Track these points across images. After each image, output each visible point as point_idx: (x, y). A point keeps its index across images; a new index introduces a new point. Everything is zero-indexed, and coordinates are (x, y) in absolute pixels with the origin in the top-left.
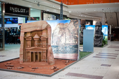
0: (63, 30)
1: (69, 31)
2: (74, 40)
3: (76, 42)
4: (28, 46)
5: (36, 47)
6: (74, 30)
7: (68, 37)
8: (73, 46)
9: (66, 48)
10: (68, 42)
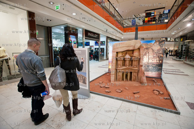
0: (146, 50)
1: (153, 50)
2: (158, 59)
3: (161, 62)
4: (119, 66)
5: (127, 67)
6: (158, 50)
7: (151, 56)
8: (156, 65)
9: (148, 66)
10: (150, 61)
